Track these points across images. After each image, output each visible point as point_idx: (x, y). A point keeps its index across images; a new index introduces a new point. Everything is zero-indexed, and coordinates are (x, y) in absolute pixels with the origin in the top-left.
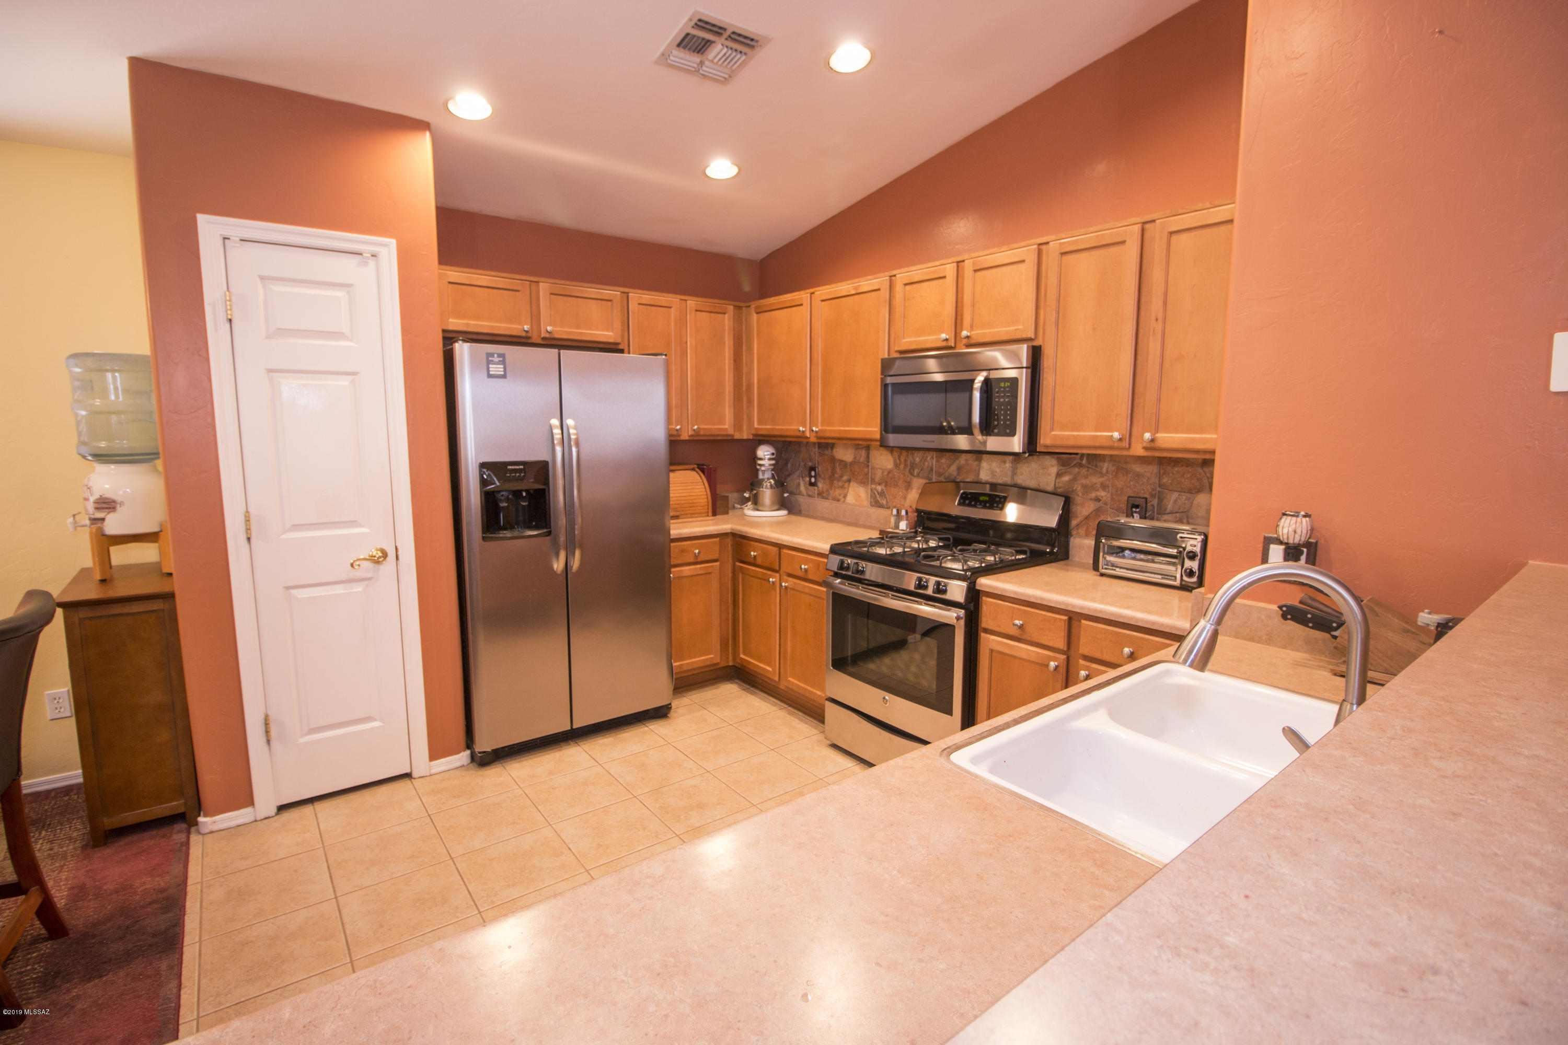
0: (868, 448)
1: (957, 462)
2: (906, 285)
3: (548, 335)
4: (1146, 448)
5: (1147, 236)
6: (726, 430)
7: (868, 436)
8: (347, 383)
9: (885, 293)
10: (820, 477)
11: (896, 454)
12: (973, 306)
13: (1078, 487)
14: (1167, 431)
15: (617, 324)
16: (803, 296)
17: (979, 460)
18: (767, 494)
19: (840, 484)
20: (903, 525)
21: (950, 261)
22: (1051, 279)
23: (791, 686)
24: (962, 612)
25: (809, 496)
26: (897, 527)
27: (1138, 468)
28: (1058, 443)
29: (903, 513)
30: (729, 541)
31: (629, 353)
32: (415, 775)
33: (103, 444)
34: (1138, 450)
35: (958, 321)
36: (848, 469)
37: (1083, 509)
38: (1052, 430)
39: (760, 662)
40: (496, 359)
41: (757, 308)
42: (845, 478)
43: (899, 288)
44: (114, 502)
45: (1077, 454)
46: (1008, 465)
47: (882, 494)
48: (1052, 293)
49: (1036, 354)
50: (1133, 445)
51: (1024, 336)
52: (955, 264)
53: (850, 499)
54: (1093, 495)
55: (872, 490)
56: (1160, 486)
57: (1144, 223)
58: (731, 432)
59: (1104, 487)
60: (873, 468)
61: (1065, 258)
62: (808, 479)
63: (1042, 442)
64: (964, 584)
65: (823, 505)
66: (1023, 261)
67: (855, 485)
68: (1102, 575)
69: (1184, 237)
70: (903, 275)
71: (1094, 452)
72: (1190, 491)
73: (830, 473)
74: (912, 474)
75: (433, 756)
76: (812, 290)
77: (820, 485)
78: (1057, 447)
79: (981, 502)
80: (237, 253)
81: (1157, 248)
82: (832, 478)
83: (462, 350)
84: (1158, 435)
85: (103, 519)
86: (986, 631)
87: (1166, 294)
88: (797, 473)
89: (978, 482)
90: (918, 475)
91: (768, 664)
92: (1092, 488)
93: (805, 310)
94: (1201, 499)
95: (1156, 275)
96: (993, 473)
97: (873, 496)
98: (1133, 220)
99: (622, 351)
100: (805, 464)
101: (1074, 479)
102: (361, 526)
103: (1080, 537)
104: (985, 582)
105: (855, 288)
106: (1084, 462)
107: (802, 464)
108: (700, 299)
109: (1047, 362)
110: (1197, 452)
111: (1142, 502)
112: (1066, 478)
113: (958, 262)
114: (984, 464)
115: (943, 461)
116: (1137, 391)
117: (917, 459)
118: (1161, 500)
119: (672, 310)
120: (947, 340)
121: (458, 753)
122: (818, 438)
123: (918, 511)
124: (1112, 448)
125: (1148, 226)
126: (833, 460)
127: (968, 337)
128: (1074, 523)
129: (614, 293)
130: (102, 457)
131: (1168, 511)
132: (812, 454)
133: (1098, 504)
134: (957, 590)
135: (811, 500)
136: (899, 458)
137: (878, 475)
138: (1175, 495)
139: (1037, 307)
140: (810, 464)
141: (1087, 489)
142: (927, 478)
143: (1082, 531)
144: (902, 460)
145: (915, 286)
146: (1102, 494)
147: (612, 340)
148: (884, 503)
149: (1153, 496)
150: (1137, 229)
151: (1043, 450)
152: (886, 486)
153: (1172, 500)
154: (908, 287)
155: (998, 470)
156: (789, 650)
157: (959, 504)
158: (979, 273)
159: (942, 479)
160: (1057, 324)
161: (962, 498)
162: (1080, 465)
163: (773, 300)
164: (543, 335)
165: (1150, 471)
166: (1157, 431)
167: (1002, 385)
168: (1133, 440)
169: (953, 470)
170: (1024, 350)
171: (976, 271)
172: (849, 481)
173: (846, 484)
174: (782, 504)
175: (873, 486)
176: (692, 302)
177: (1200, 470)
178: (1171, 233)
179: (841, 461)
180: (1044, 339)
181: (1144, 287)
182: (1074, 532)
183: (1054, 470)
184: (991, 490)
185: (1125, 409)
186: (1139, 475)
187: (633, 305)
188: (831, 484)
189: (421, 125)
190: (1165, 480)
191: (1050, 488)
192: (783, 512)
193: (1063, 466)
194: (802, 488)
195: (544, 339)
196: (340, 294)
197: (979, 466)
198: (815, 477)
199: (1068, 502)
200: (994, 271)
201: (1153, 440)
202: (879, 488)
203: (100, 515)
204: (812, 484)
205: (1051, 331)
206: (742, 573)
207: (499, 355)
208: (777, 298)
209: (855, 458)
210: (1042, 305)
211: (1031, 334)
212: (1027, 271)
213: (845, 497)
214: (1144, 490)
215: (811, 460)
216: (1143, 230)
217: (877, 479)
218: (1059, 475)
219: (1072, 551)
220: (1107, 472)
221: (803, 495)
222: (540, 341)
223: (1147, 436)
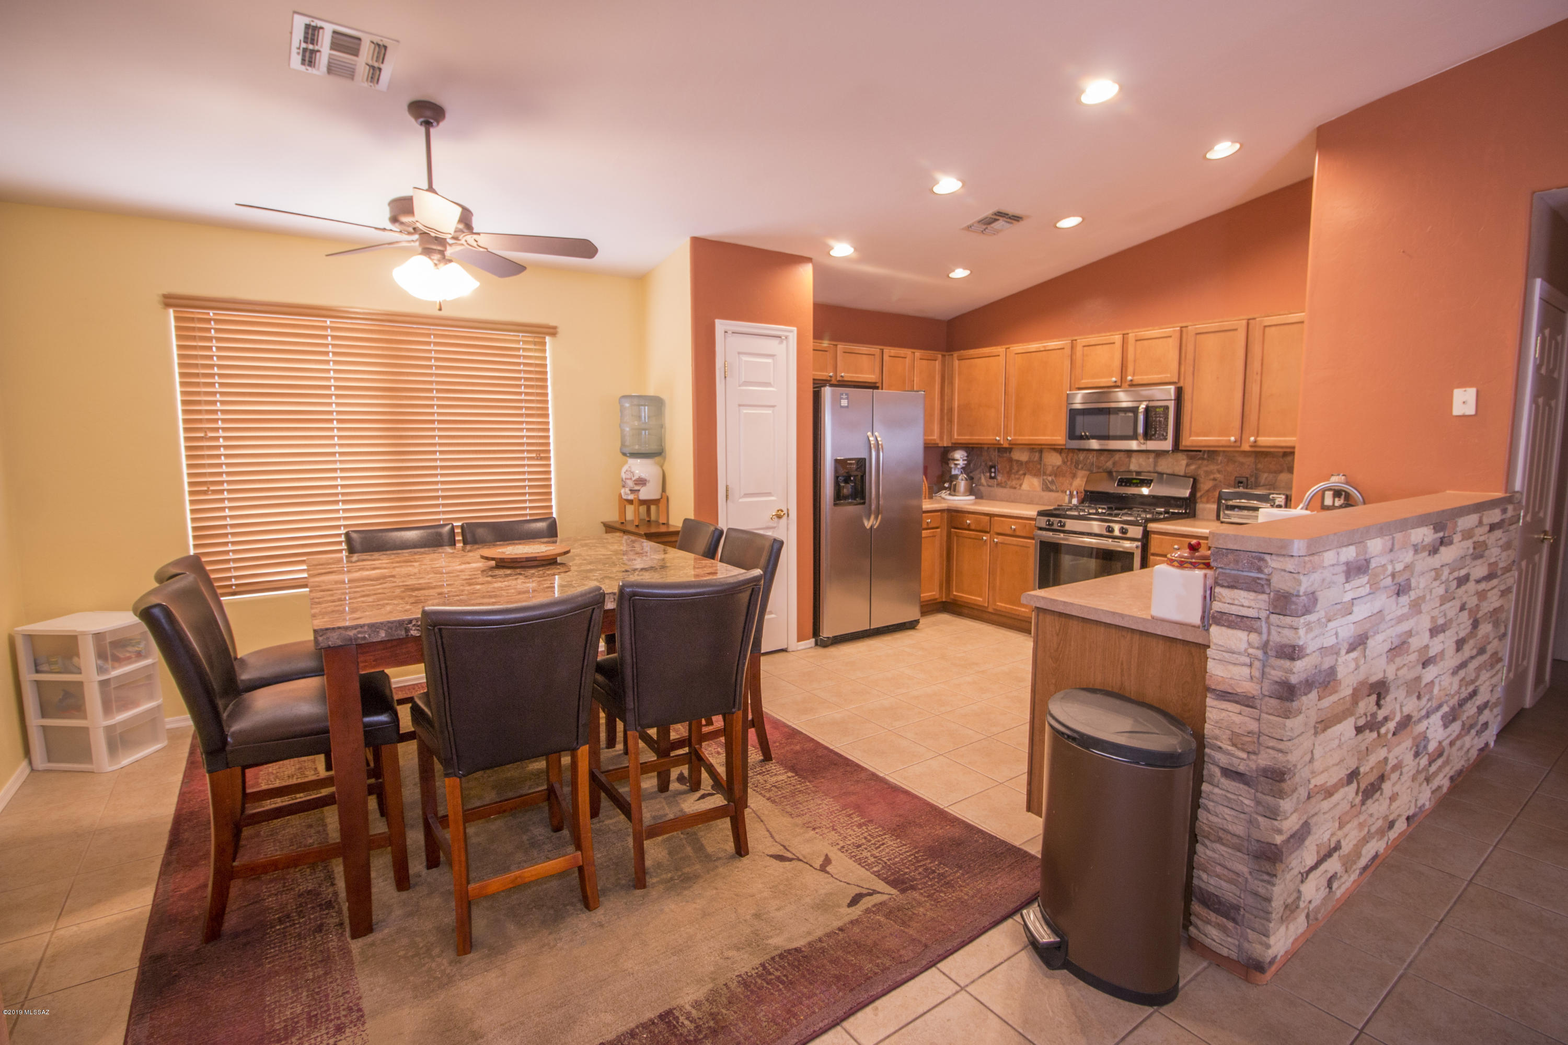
0: (1041, 451)
1: (1112, 459)
2: (1084, 346)
3: (841, 379)
4: (1251, 446)
5: (1250, 326)
6: (934, 440)
7: (1054, 443)
8: (770, 412)
9: (1068, 351)
10: (999, 472)
11: (1064, 455)
12: (1135, 361)
13: (1201, 472)
14: (1264, 436)
15: (877, 370)
16: (1000, 350)
17: (1130, 457)
18: (962, 484)
19: (1017, 476)
20: (1075, 501)
21: (1118, 333)
22: (1190, 348)
23: (998, 608)
24: (1139, 544)
25: (989, 486)
26: (1070, 502)
27: (1241, 459)
28: (1195, 444)
29: (1075, 493)
30: (945, 515)
31: (882, 389)
32: (790, 649)
33: (637, 447)
34: (1245, 447)
35: (1124, 371)
36: (1024, 466)
37: (1205, 485)
38: (1190, 436)
39: (971, 595)
40: (844, 396)
41: (958, 356)
42: (1021, 472)
43: (1079, 348)
44: (646, 480)
45: (1200, 451)
46: (1151, 460)
47: (1052, 482)
48: (1190, 356)
49: (1179, 392)
50: (1243, 445)
51: (1172, 381)
52: (1121, 336)
53: (1025, 486)
54: (1212, 477)
55: (1043, 480)
56: (1256, 469)
57: (1249, 320)
58: (938, 441)
59: (1219, 472)
60: (1045, 465)
61: (1198, 336)
62: (988, 474)
63: (1183, 444)
64: (1141, 528)
65: (1000, 491)
66: (1170, 337)
67: (1029, 477)
68: (1222, 522)
69: (1273, 329)
70: (1082, 341)
71: (1212, 449)
72: (1275, 472)
73: (1008, 470)
74: (1077, 468)
75: (799, 640)
76: (1007, 346)
77: (999, 478)
78: (1193, 446)
79: (1134, 484)
80: (732, 339)
81: (1256, 334)
82: (1009, 473)
83: (827, 392)
84: (1259, 439)
85: (639, 490)
86: (1153, 555)
87: (1262, 360)
88: (979, 470)
89: (1130, 472)
90: (1082, 468)
91: (980, 596)
92: (1211, 472)
93: (1002, 359)
94: (1283, 477)
95: (1256, 350)
96: (1140, 465)
97: (1044, 483)
98: (1242, 317)
99: (877, 388)
100: (986, 464)
101: (1199, 467)
102: (773, 496)
103: (1203, 503)
104: (1152, 526)
105: (1044, 347)
106: (1206, 456)
107: (983, 464)
108: (922, 351)
109: (1187, 396)
110: (1282, 447)
111: (1244, 480)
112: (1193, 467)
113: (1124, 334)
114: (1133, 460)
115: (1102, 458)
116: (1245, 414)
117: (1081, 458)
118: (1256, 478)
119: (907, 359)
120: (1116, 382)
121: (809, 639)
122: (1010, 444)
123: (1086, 491)
124: (1229, 447)
125: (1251, 321)
126: (1011, 460)
127: (1131, 381)
128: (1198, 495)
129: (875, 350)
130: (635, 455)
131: (1262, 484)
132: (993, 456)
133: (1215, 482)
134: (1136, 532)
135: (992, 489)
136: (1067, 457)
137: (1049, 469)
138: (1266, 475)
139: (1180, 364)
140: (991, 463)
141: (1208, 473)
142: (1089, 470)
143: (1204, 499)
144: (1069, 459)
145: (1091, 348)
146: (1218, 476)
147: (874, 381)
148: (1054, 488)
149: (1251, 476)
150: (1244, 322)
151: (1183, 448)
152: (1055, 476)
153: (1264, 478)
154: (1085, 348)
155: (1144, 463)
156: (998, 584)
157: (1118, 485)
158: (1139, 343)
159: (1101, 470)
160: (1193, 374)
161: (1119, 481)
162: (1203, 459)
163: (972, 352)
164: (838, 379)
165: (1249, 461)
166: (1258, 436)
167: (1158, 410)
168: (1243, 441)
169: (1109, 464)
170: (1172, 388)
171: (1136, 340)
172: (1025, 474)
173: (1022, 477)
174: (971, 491)
175: (1045, 477)
176: (918, 353)
177: (1281, 459)
178: (1265, 327)
179: (1017, 461)
180: (1184, 383)
181: (1249, 355)
182: (1199, 501)
183: (1184, 462)
184: (1136, 475)
185: (1237, 423)
186: (1242, 464)
187: (886, 357)
188: (1009, 478)
189: (808, 260)
190: (1259, 466)
191: (1182, 473)
192: (972, 497)
193: (1191, 459)
194: (983, 481)
195: (839, 381)
196: (770, 360)
197: (1130, 461)
198: (995, 472)
199: (1195, 481)
200: (1150, 341)
201: (1255, 442)
202: (1050, 478)
203: (637, 488)
204: (991, 478)
205: (1189, 380)
206: (957, 536)
207: (846, 394)
208: (977, 350)
209: (1030, 458)
210: (1183, 362)
211: (1176, 380)
212: (1173, 344)
213: (1021, 485)
214: (1246, 472)
215: (991, 460)
216: (1248, 324)
217: (1048, 472)
218: (1188, 465)
219: (1198, 512)
220: (1221, 462)
221: (983, 486)
222: (836, 383)
223: (1252, 439)
